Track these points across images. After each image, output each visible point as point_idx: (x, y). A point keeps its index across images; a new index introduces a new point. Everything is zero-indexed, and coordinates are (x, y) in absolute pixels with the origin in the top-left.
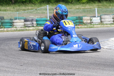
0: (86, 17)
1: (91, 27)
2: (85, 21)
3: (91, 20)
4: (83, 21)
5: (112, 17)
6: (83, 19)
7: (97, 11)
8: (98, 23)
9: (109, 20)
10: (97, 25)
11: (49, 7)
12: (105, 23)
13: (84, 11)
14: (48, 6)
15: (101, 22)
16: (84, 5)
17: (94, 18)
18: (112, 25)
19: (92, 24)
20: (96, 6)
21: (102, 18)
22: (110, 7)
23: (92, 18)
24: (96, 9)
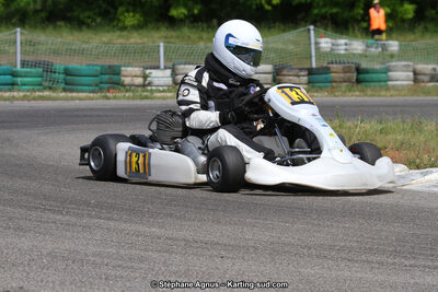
0: (129, 69)
1: (146, 98)
2: (127, 80)
3: (145, 77)
4: (123, 78)
6: (123, 73)
7: (165, 53)
8: (166, 88)
10: (164, 91)
11: (21, 33)
13: (124, 51)
14: (18, 29)
15: (176, 83)
16: (125, 33)
17: (155, 73)
19: (149, 88)
20: (160, 38)
21: (178, 72)
23: (148, 71)
24: (162, 44)
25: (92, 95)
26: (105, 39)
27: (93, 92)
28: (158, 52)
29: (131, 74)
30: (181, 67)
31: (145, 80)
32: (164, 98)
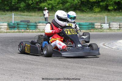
0: (97, 24)
1: (102, 32)
2: (96, 27)
3: (101, 26)
5: (119, 24)
6: (95, 25)
7: (107, 19)
9: (116, 27)
10: (106, 30)
12: (113, 29)
13: (96, 19)
15: (110, 28)
16: (96, 14)
17: (104, 25)
18: (119, 31)
19: (102, 29)
20: (105, 15)
21: (110, 24)
22: (117, 16)
23: (102, 24)
24: (106, 17)
26: (90, 15)
27: (87, 30)
28: (105, 19)
29: (97, 25)
30: (111, 23)
31: (101, 27)
32: (106, 32)
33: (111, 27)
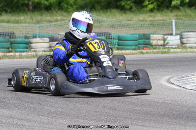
0: (155, 36)
1: (165, 53)
2: (154, 42)
3: (164, 40)
4: (151, 41)
6: (152, 38)
7: (175, 25)
8: (177, 46)
9: (195, 41)
10: (175, 48)
12: (188, 45)
15: (182, 43)
17: (170, 38)
19: (167, 46)
21: (183, 37)
23: (166, 37)
24: (174, 21)
25: (134, 51)
26: (141, 18)
27: (135, 49)
28: (172, 25)
29: (156, 38)
30: (185, 34)
31: (164, 42)
32: (175, 53)
33: (185, 42)
